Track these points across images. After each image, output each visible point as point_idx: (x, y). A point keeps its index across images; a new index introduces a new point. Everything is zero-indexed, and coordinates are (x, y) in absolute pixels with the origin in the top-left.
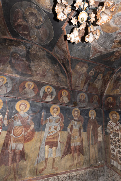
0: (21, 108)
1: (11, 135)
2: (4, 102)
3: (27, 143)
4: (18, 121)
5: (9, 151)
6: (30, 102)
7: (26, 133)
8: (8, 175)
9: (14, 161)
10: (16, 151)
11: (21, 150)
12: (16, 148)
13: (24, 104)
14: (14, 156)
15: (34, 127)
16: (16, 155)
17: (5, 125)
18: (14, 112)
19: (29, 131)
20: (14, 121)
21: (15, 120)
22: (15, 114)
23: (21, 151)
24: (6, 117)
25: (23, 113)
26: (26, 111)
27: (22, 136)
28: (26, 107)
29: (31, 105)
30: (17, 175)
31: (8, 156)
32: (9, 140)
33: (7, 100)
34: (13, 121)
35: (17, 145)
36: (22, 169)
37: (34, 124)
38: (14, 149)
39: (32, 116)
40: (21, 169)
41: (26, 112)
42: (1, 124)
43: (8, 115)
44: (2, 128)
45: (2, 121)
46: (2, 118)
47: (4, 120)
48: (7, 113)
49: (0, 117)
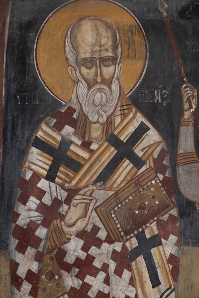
2: (152, 28)
24: (187, 141)
42: (167, 202)
43: (195, 126)
44: (178, 224)
45: (167, 175)
46: (159, 149)
47: (180, 170)
48: (187, 115)
49: (150, 146)
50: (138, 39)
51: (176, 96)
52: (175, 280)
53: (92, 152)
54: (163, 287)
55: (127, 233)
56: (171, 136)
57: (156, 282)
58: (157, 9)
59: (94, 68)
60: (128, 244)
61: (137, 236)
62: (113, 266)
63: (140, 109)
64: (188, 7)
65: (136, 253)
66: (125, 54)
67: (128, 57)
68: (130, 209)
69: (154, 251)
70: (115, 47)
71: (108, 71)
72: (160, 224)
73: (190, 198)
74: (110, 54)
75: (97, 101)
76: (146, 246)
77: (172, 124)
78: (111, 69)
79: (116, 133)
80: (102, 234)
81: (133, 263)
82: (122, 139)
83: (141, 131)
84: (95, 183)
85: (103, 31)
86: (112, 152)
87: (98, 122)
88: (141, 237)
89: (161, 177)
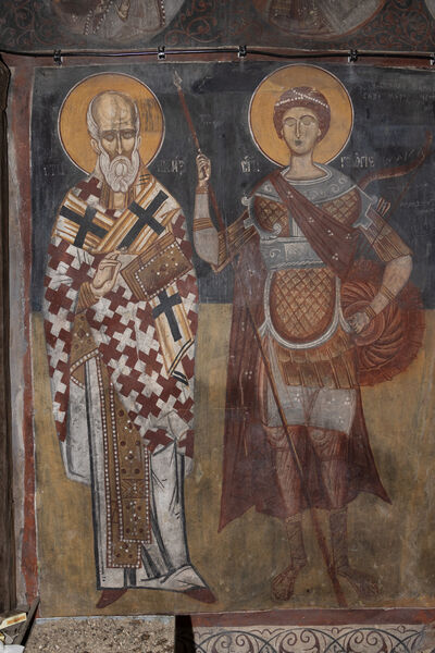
0: (288, 130)
1: (262, 330)
2: (168, 101)
3: (377, 389)
4: (287, 233)
5: (274, 432)
6: (353, 78)
7: (362, 322)
8: (292, 567)
9: (311, 494)
10: (316, 436)
11: (346, 429)
12: (308, 418)
13: (302, 96)
14: (305, 465)
15: (411, 277)
16: (319, 461)
17: (207, 265)
18: (245, 166)
19: (380, 303)
20: (263, 235)
21: (266, 226)
22: (255, 181)
23: (343, 437)
24: (202, 208)
25: (312, 172)
26: (332, 156)
27: (340, 341)
28: (325, 123)
29: (358, 98)
30: (346, 574)
31: (274, 463)
32: (253, 362)
33: (179, 82)
34: (257, 238)
35: (311, 400)
36: (371, 548)
37: (405, 249)
38: (302, 421)
39: (385, 190)
40: (364, 542)
41: (335, 165)
42: (186, 263)
43: (209, 193)
44: (196, 283)
45: (185, 239)
46: (177, 215)
47: (197, 234)
48: (202, 183)
49: (168, 214)
50: (154, 112)
51: (191, 167)
52: (194, 334)
53: (116, 219)
54: (184, 340)
55: (150, 293)
56: (187, 203)
57: (177, 336)
58: (172, 84)
59: (115, 141)
60: (151, 303)
61: (159, 295)
62: (138, 323)
63: (158, 178)
64: (201, 81)
65: (158, 310)
66: (144, 126)
67: (146, 130)
68: (152, 271)
69: (175, 308)
70: (134, 121)
71: (128, 143)
72: (179, 283)
73: (206, 260)
74: (129, 127)
75: (119, 172)
76: (168, 304)
77: (188, 192)
78: (131, 140)
79: (137, 201)
80: (128, 294)
81: (157, 320)
82: (143, 206)
83: (161, 198)
84: (119, 248)
85: (122, 104)
86: (134, 219)
87: (120, 191)
88: (162, 296)
89: (179, 241)
